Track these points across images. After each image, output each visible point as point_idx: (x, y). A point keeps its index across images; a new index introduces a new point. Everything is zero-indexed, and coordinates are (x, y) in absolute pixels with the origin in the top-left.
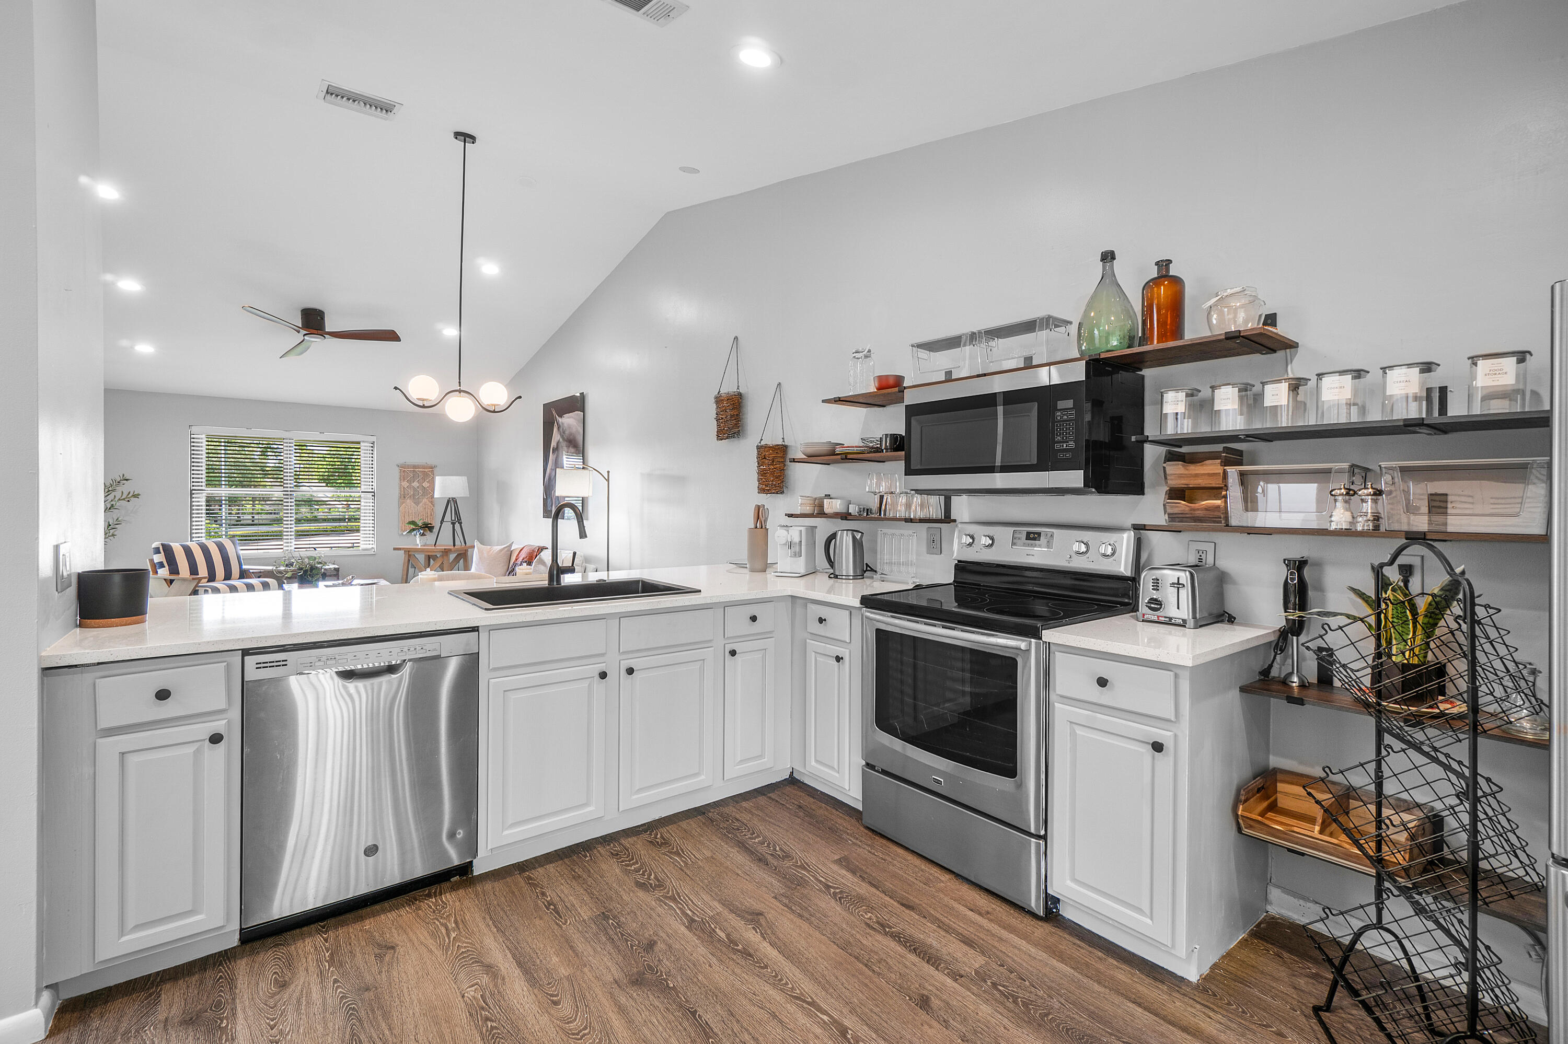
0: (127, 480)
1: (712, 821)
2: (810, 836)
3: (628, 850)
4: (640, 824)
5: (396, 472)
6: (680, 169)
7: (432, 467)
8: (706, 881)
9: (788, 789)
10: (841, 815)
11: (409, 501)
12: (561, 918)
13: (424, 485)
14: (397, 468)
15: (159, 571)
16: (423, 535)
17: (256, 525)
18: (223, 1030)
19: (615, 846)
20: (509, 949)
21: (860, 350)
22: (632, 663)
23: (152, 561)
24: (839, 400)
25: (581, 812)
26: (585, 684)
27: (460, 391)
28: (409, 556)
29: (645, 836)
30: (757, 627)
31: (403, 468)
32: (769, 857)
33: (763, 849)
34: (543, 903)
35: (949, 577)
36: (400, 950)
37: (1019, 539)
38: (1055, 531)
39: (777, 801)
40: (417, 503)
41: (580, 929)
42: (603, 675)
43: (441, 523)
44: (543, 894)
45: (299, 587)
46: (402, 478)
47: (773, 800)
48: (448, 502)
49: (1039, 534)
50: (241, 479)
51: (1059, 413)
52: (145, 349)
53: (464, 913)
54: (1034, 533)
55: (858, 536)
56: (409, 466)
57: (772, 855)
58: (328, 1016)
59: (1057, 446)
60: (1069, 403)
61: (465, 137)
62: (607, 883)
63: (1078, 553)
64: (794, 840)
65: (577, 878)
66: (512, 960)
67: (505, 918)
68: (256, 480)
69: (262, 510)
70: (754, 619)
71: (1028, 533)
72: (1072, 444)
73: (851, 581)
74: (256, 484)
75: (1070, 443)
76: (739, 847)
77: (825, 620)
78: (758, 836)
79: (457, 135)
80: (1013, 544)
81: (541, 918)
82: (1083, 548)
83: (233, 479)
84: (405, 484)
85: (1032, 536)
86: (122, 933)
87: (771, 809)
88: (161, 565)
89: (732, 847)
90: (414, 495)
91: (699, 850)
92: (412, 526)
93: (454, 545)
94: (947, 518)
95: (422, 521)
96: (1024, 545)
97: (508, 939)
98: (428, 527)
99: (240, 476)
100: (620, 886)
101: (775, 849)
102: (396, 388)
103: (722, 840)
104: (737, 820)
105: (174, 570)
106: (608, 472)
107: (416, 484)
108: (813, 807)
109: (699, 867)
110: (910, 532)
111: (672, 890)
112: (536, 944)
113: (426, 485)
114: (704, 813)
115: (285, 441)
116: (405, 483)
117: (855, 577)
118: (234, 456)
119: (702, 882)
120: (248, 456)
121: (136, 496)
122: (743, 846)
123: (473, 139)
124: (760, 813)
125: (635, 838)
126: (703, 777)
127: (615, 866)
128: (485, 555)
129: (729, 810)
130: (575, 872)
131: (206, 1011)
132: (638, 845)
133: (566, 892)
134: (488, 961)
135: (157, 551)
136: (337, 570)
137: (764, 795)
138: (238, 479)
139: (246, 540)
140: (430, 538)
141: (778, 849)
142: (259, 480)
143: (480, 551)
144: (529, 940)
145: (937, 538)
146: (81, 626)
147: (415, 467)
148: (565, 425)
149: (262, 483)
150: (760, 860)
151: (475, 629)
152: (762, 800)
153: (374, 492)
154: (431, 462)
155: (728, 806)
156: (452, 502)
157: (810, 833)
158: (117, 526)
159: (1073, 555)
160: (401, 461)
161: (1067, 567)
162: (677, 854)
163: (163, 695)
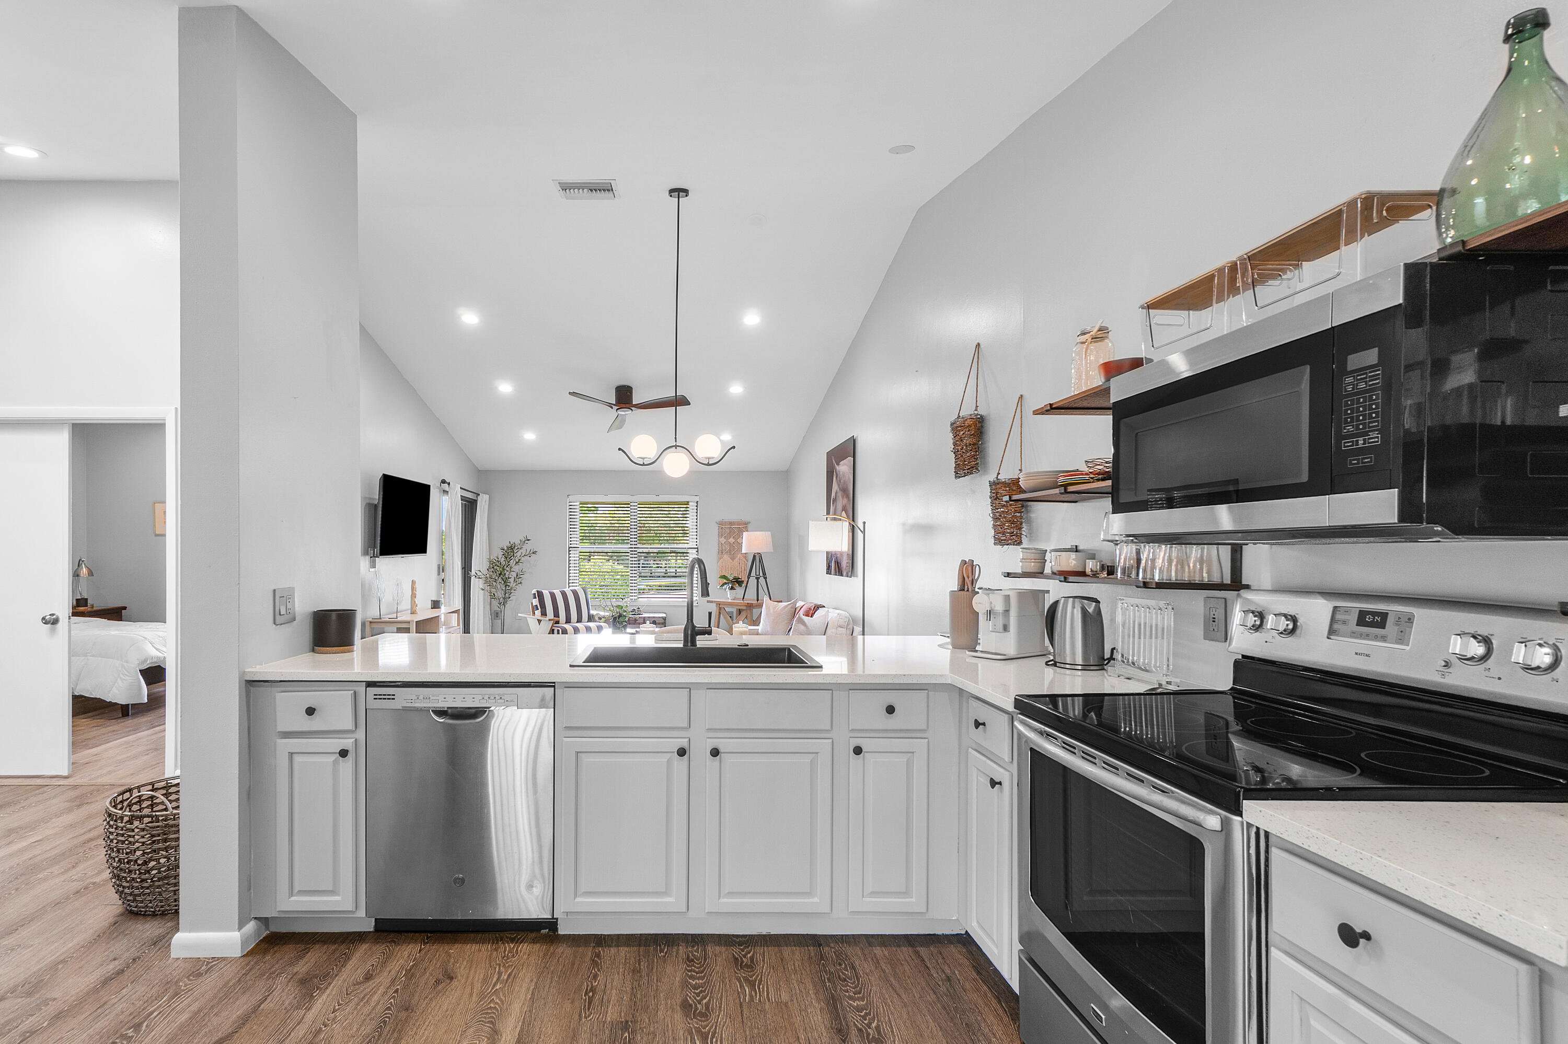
0: (528, 540)
1: (822, 958)
2: (932, 1024)
3: (705, 960)
4: (741, 934)
5: (715, 530)
6: (891, 151)
7: (742, 524)
8: (756, 1031)
9: (954, 951)
10: (1001, 1012)
11: (726, 557)
12: (589, 1009)
14: (717, 525)
15: (536, 613)
16: (732, 588)
17: (678, 577)
18: (312, 997)
19: (697, 951)
20: (524, 1022)
21: (1089, 328)
22: (722, 745)
24: (1052, 409)
25: (659, 900)
26: (664, 758)
27: (676, 446)
28: (720, 609)
29: (736, 950)
30: (892, 722)
31: (721, 524)
32: (854, 1032)
33: (854, 1019)
34: (588, 986)
35: (1224, 681)
36: (455, 983)
37: (1344, 622)
38: (1420, 614)
39: (923, 960)
40: (733, 559)
41: (594, 1030)
42: (682, 752)
43: (749, 578)
44: (595, 977)
45: (613, 633)
46: (721, 535)
47: (919, 956)
48: (754, 556)
49: (1384, 616)
50: (668, 538)
51: (1349, 380)
52: (530, 436)
53: (522, 968)
54: (1374, 614)
55: (1091, 608)
56: (726, 523)
57: (860, 1030)
58: (368, 1019)
59: (1346, 445)
60: (1371, 356)
61: (679, 192)
62: (657, 989)
63: (1464, 659)
64: (905, 1023)
65: (636, 971)
66: (517, 1035)
67: (546, 988)
68: (678, 538)
69: (682, 564)
70: (890, 710)
71: (1362, 614)
72: (1375, 438)
73: (1079, 673)
74: (678, 542)
75: (1372, 435)
76: (828, 1004)
77: (984, 724)
78: (862, 999)
79: (672, 191)
80: (1332, 632)
81: (572, 1002)
82: (1480, 650)
83: (662, 538)
85: (1369, 618)
86: (291, 894)
87: (907, 968)
88: (536, 608)
89: (819, 1001)
90: (730, 550)
91: (778, 990)
92: (725, 581)
93: (758, 600)
94: (1237, 584)
95: (733, 576)
96: (1353, 635)
97: (530, 1011)
99: (667, 535)
100: (666, 998)
101: (869, 1025)
102: (620, 449)
103: (815, 986)
104: (853, 968)
106: (864, 523)
107: (732, 540)
108: (968, 986)
109: (763, 1011)
110: (1162, 604)
111: (712, 1027)
112: (547, 1028)
113: (736, 540)
114: (820, 945)
115: (631, 504)
116: (723, 539)
117: (1086, 667)
118: (664, 519)
119: (751, 1029)
120: (672, 519)
121: (534, 552)
122: (833, 1005)
123: (686, 191)
124: (888, 969)
125: (723, 949)
126: (816, 900)
127: (679, 974)
128: (772, 611)
129: (853, 952)
130: (639, 964)
131: (317, 978)
132: (720, 957)
133: (615, 983)
134: (499, 1026)
135: (534, 596)
136: (664, 619)
137: (913, 946)
138: (665, 538)
139: (668, 590)
140: (739, 591)
141: (874, 1025)
142: (680, 538)
143: (768, 608)
144: (546, 1019)
145: (1220, 614)
146: (313, 651)
147: (731, 523)
148: (841, 473)
149: (682, 542)
150: (839, 1031)
151: (552, 685)
152: (905, 952)
153: (697, 548)
154: (745, 518)
155: (856, 945)
156: (757, 559)
157: (935, 1020)
158: (521, 576)
159: (1454, 660)
160: (720, 518)
161: (1439, 684)
162: (752, 985)
163: (310, 711)
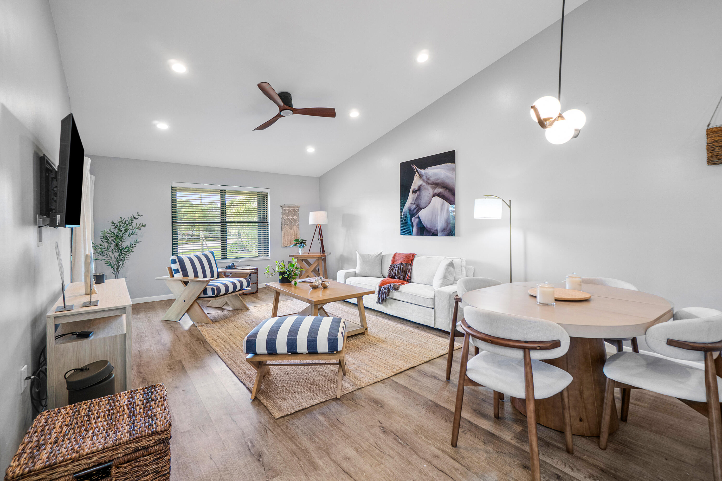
0: (140, 216)
5: (280, 210)
7: (298, 207)
11: (287, 227)
13: (294, 217)
14: (280, 207)
15: (175, 275)
16: (302, 247)
23: (170, 269)
31: (283, 208)
40: (291, 229)
46: (283, 214)
56: (286, 207)
84: (285, 217)
88: (177, 271)
90: (289, 223)
92: (296, 242)
95: (300, 239)
98: (302, 243)
105: (185, 274)
106: (510, 201)
107: (290, 217)
113: (295, 217)
121: (144, 226)
135: (174, 262)
147: (289, 207)
153: (268, 222)
154: (297, 204)
156: (319, 228)
160: (282, 204)
